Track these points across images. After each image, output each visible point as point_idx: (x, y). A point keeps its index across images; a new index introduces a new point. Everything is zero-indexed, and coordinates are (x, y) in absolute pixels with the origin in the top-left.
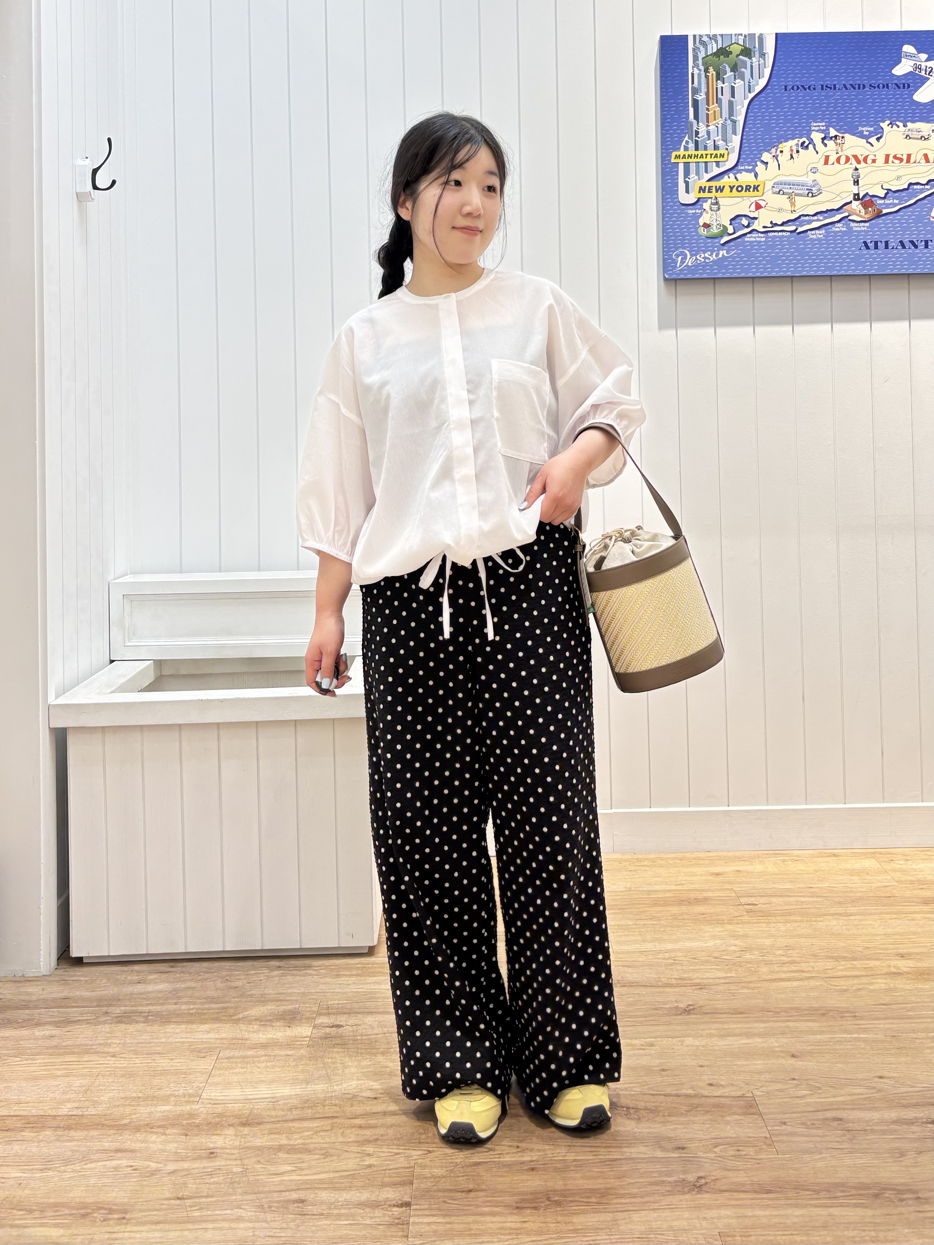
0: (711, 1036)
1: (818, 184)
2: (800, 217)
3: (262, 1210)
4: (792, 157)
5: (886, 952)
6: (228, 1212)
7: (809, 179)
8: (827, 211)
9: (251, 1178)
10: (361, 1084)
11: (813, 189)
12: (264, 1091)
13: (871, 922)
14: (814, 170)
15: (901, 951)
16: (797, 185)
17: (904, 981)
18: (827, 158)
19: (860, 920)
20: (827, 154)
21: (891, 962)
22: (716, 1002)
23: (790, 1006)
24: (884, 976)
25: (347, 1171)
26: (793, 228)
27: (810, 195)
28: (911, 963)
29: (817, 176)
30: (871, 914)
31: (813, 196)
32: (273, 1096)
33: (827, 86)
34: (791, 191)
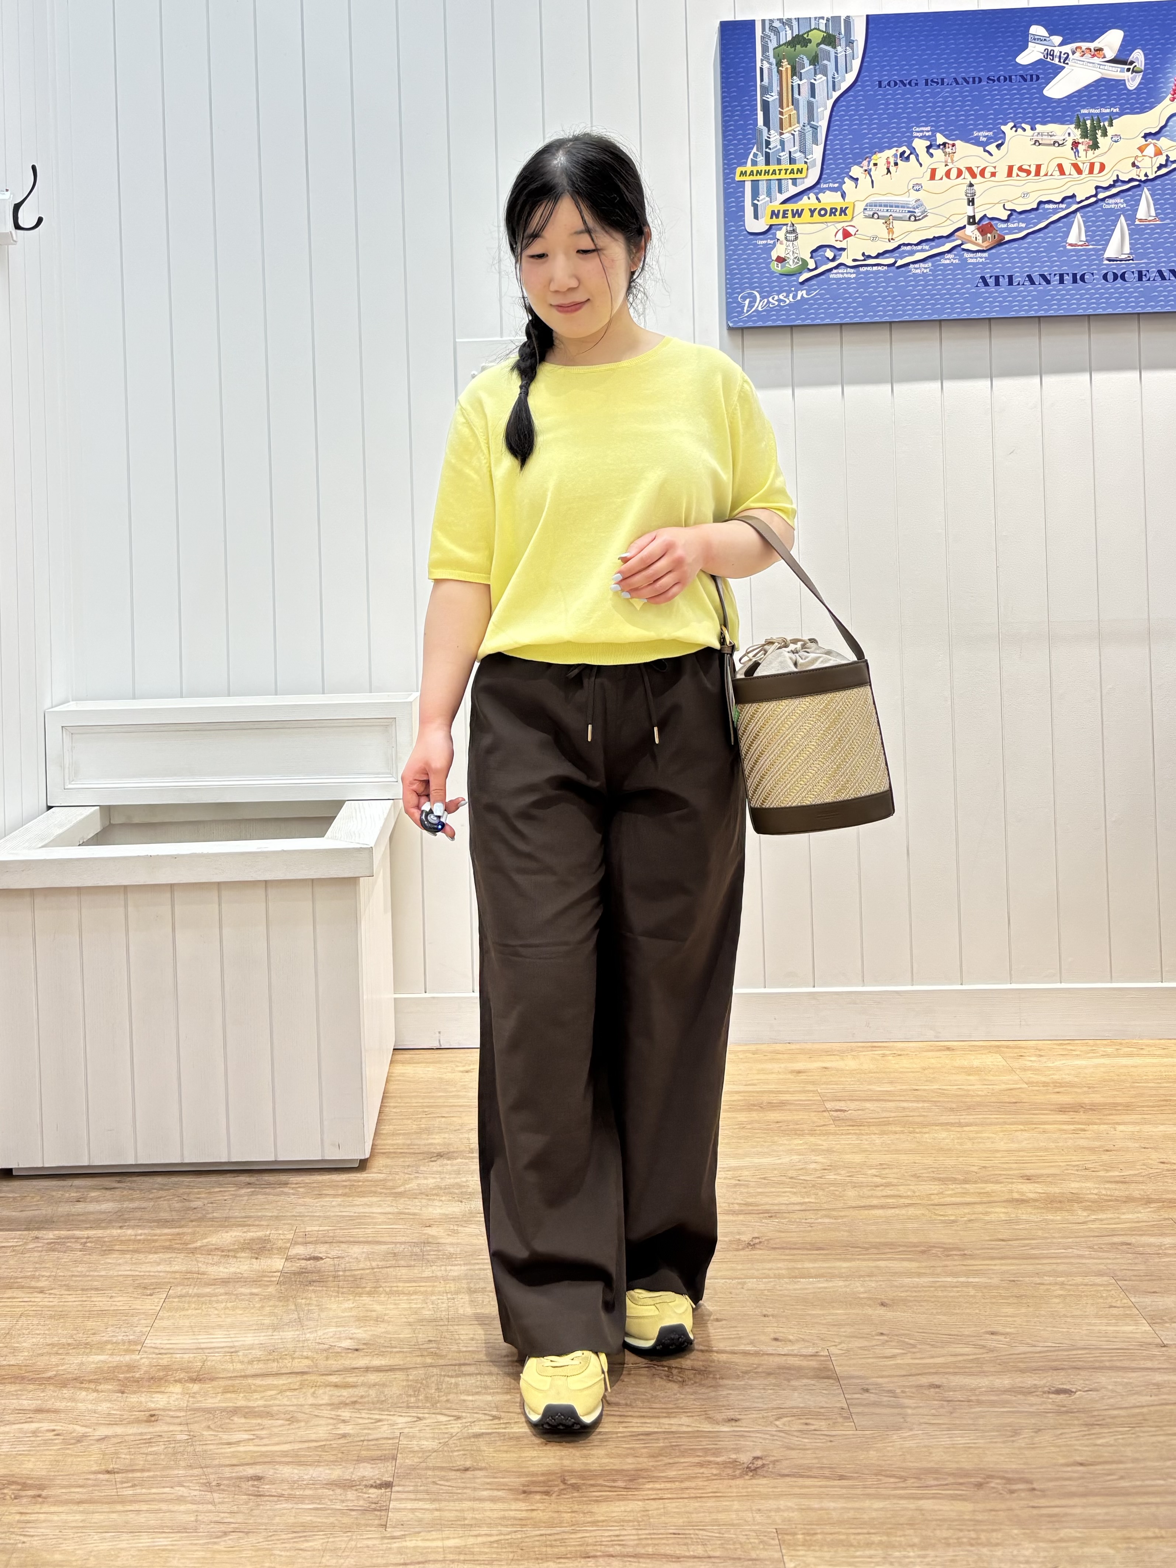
0: (779, 1277)
1: (922, 205)
2: (899, 247)
3: (209, 1489)
4: (889, 171)
5: (1008, 1172)
6: (167, 1490)
7: (911, 198)
8: (934, 239)
9: (199, 1448)
10: (340, 1332)
11: (916, 211)
12: (219, 1339)
13: (991, 1135)
14: (918, 188)
15: (1028, 1172)
16: (898, 207)
17: (1029, 1210)
18: (933, 172)
19: (977, 1132)
20: (933, 166)
21: (1014, 1186)
22: (788, 1235)
23: (883, 1240)
24: (1005, 1204)
25: (316, 1441)
26: (891, 261)
27: (913, 218)
28: (1039, 1188)
29: (920, 195)
30: (991, 1124)
31: (915, 220)
32: (231, 1344)
33: (932, 81)
34: (888, 214)
